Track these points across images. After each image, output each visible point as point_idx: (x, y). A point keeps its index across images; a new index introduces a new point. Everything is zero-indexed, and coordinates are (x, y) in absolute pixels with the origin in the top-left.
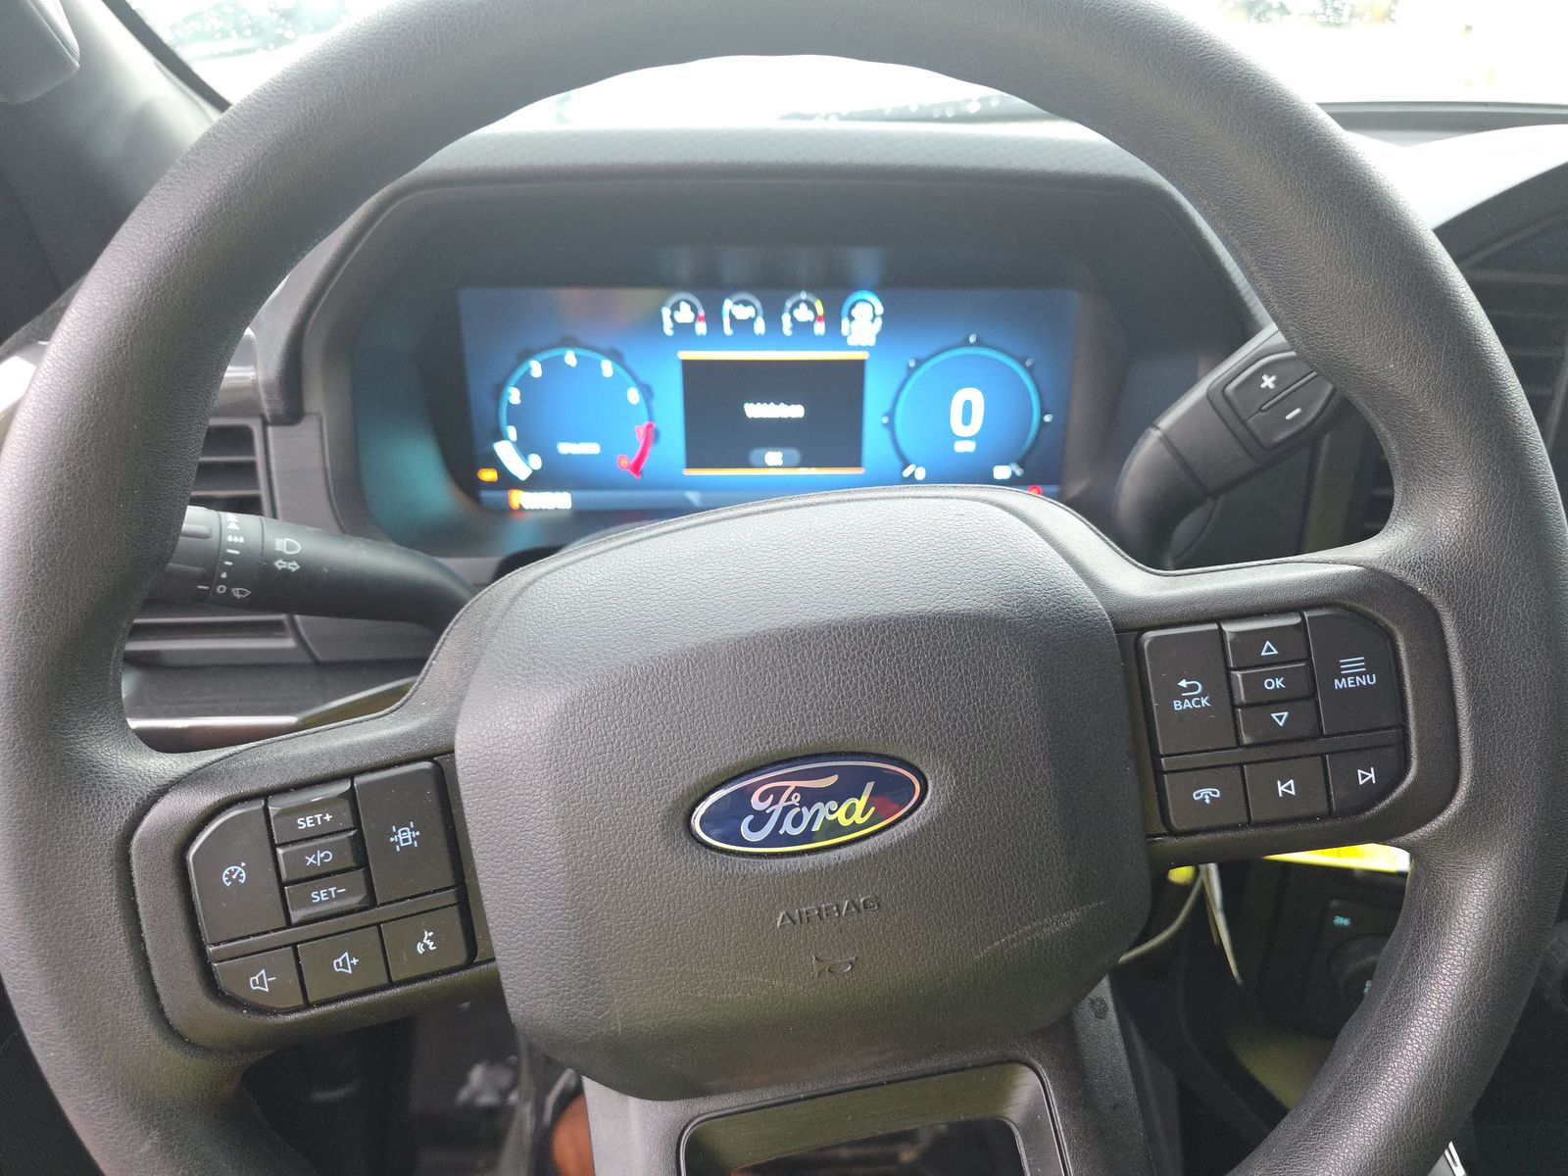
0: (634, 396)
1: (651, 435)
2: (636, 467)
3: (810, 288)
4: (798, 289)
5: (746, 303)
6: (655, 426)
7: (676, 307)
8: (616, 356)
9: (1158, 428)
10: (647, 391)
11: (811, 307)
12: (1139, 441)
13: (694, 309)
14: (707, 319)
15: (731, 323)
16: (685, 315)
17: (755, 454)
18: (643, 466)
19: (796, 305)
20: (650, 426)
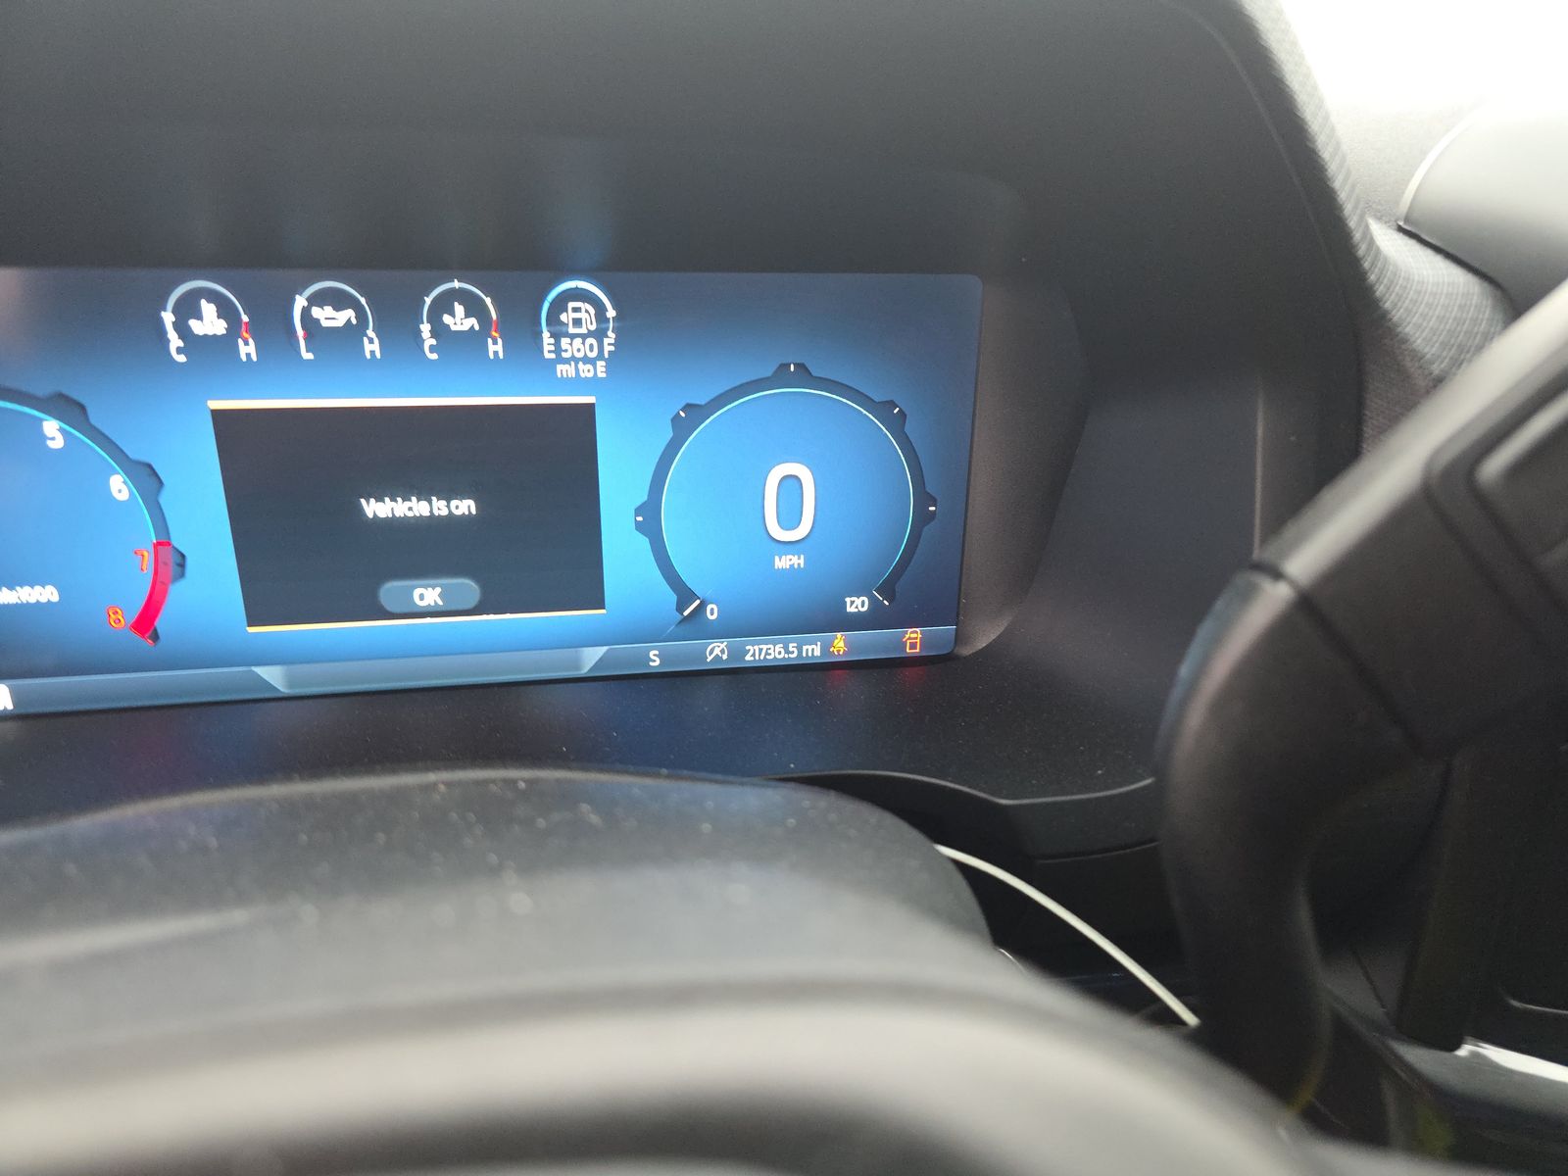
0: (119, 486)
1: (169, 563)
2: (145, 622)
3: (466, 267)
4: (448, 270)
5: (339, 301)
6: (175, 542)
7: (188, 309)
8: (69, 409)
9: (1277, 575)
10: (147, 479)
11: (474, 308)
12: (1219, 605)
13: (225, 310)
14: (257, 331)
15: (308, 337)
16: (209, 323)
17: (389, 592)
18: (161, 623)
19: (443, 305)
20: (162, 544)
